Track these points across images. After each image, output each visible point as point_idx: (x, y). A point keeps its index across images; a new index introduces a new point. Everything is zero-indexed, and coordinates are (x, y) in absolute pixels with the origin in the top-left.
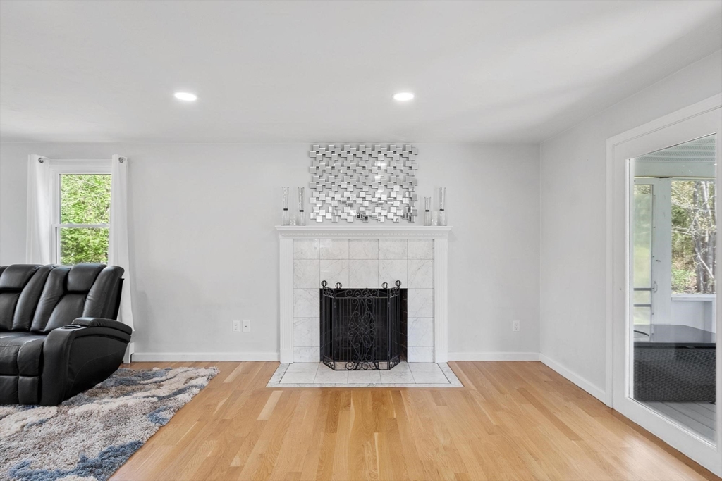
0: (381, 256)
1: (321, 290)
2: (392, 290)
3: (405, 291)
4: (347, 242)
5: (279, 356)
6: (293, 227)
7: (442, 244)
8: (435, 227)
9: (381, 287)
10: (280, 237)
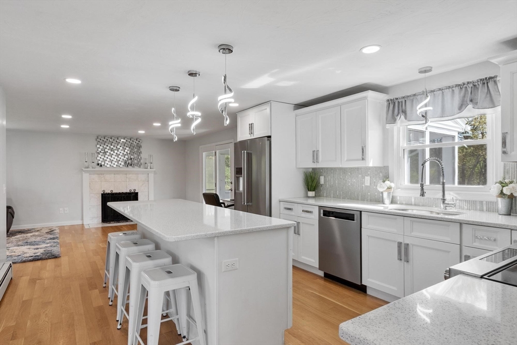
0: (128, 180)
1: (102, 194)
2: (132, 193)
3: (137, 193)
4: (113, 175)
5: (83, 222)
6: (91, 169)
7: (151, 176)
8: (149, 169)
9: (128, 191)
10: (83, 173)
